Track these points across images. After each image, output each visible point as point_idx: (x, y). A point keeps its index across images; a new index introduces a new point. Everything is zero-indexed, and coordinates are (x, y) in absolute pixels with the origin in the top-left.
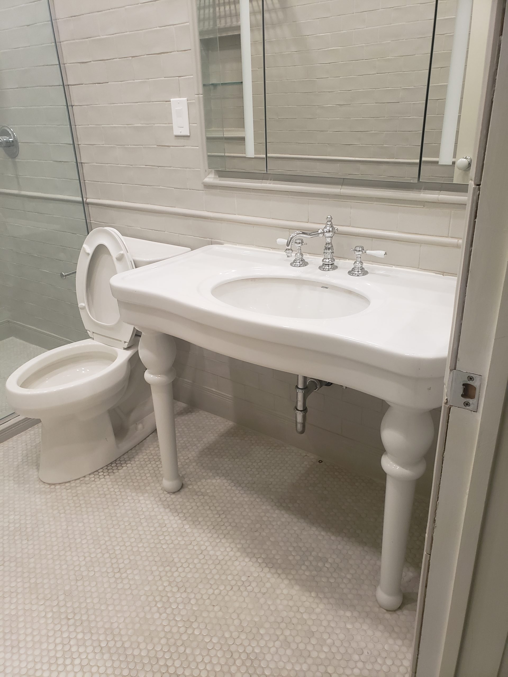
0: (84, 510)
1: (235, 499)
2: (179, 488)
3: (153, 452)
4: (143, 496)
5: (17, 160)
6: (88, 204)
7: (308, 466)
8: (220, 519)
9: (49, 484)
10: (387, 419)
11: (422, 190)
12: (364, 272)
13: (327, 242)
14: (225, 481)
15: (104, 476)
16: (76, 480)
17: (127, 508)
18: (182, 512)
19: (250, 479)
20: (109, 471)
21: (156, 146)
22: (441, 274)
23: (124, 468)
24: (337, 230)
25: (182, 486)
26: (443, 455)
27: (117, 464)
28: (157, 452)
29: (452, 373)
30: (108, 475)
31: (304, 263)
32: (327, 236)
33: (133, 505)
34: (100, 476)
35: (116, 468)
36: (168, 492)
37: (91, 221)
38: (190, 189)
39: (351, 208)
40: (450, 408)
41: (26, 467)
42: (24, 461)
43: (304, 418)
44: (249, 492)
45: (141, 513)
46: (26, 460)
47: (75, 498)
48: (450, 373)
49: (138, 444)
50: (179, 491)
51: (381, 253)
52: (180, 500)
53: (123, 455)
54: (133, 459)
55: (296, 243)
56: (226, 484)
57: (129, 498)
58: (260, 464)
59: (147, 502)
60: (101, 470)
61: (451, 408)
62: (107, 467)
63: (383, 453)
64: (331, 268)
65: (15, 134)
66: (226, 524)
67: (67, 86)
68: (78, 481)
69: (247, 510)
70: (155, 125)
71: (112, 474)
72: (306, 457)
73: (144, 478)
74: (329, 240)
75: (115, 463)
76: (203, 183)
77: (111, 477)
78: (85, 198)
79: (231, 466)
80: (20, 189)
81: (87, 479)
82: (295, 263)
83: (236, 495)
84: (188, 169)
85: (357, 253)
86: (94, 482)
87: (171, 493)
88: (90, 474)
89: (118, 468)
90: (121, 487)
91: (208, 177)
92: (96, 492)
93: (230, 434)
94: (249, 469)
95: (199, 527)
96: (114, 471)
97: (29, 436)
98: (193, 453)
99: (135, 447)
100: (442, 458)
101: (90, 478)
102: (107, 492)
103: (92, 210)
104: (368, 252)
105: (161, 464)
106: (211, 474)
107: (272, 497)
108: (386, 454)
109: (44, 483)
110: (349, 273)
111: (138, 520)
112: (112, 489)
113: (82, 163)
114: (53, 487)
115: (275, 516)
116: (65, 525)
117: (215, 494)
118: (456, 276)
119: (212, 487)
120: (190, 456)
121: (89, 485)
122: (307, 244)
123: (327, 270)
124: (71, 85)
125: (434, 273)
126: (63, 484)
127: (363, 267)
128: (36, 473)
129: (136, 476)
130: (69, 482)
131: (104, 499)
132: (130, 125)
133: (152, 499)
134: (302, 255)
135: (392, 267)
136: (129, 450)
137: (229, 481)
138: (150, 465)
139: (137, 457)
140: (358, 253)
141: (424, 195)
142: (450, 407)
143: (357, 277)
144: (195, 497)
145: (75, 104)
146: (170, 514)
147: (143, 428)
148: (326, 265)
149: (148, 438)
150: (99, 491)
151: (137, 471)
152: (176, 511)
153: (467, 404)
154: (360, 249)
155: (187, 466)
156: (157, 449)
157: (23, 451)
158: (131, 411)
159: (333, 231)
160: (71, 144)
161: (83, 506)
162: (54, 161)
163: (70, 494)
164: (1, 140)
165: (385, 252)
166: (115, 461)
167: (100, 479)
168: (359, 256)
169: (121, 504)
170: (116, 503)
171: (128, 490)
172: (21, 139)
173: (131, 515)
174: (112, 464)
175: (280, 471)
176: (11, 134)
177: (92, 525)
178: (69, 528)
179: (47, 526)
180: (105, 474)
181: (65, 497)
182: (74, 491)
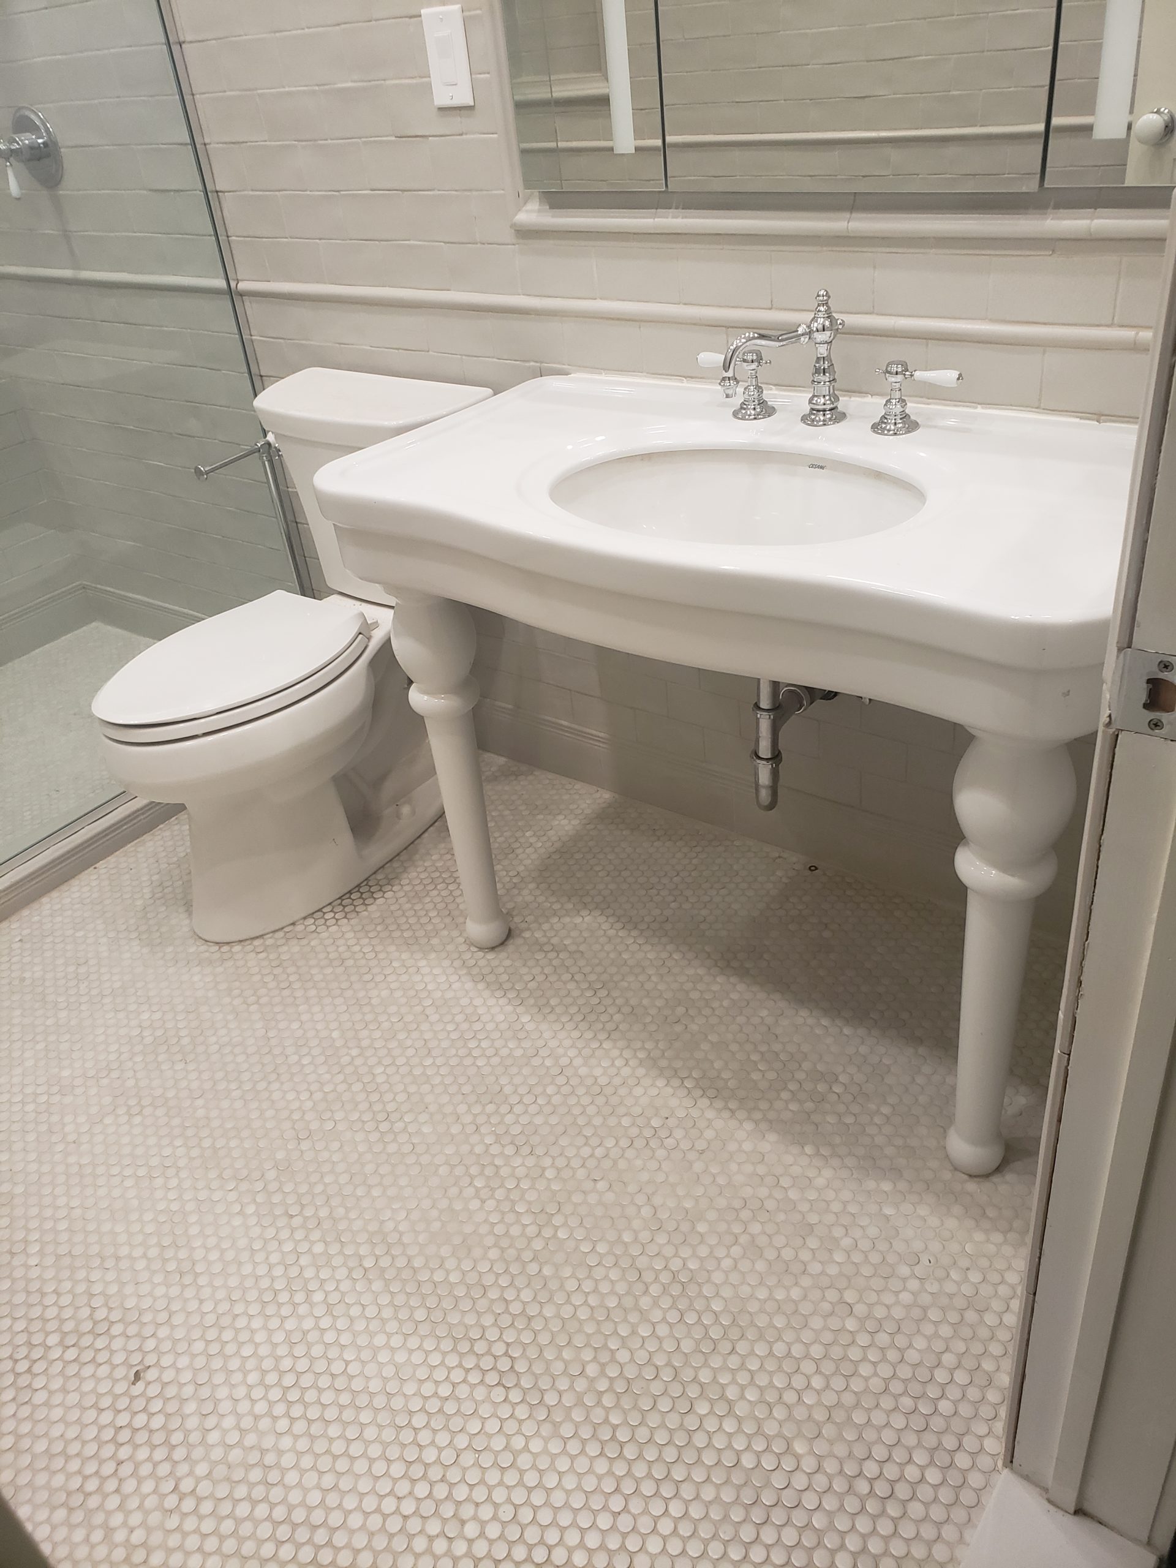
0: (299, 994)
1: (625, 956)
2: (504, 938)
3: (439, 864)
4: (426, 959)
5: (61, 192)
6: (241, 294)
7: (784, 880)
8: (595, 1001)
9: (217, 943)
10: (969, 766)
11: (1049, 211)
12: (910, 425)
13: (819, 356)
14: (602, 919)
15: (337, 920)
16: (274, 932)
17: (393, 985)
18: (512, 988)
19: (657, 912)
20: (347, 909)
21: (392, 138)
22: (1093, 420)
23: (380, 901)
24: (843, 322)
25: (509, 935)
26: (1100, 839)
27: (362, 893)
28: (449, 863)
29: (1122, 656)
30: (345, 917)
31: (765, 410)
32: (818, 340)
33: (404, 978)
34: (326, 920)
35: (361, 901)
36: (480, 948)
37: (253, 338)
38: (484, 244)
39: (875, 267)
40: (1117, 735)
41: (162, 909)
42: (157, 896)
43: (775, 774)
44: (656, 940)
45: (424, 995)
46: (161, 895)
47: (277, 971)
48: (1118, 657)
49: (405, 849)
50: (502, 944)
51: (948, 376)
52: (508, 963)
53: (375, 873)
54: (397, 882)
55: (745, 361)
56: (605, 926)
57: (395, 964)
58: (676, 879)
59: (436, 971)
60: (329, 908)
61: (1120, 736)
62: (342, 901)
63: (959, 844)
64: (830, 419)
65: (48, 125)
66: (611, 1010)
68: (281, 934)
69: (654, 979)
70: (388, 82)
71: (353, 915)
72: (778, 861)
73: (424, 920)
74: (823, 350)
75: (359, 891)
76: (513, 226)
77: (353, 922)
78: (233, 280)
79: (612, 886)
80: (76, 266)
81: (299, 928)
82: (744, 411)
83: (628, 947)
84: (475, 193)
85: (892, 379)
86: (315, 935)
87: (487, 949)
88: (305, 918)
89: (366, 902)
90: (375, 942)
91: (524, 209)
92: (322, 956)
93: (606, 816)
94: (654, 892)
95: (552, 1017)
96: (357, 909)
97: (161, 843)
98: (528, 862)
99: (398, 854)
100: (1098, 846)
101: (306, 926)
102: (346, 955)
103: (252, 310)
104: (917, 374)
105: (461, 890)
106: (570, 906)
107: (707, 948)
108: (967, 844)
109: (206, 941)
110: (875, 428)
111: (419, 1009)
112: (357, 948)
113: (217, 192)
114: (225, 948)
115: (716, 988)
116: (263, 1028)
117: (582, 948)
118: (1136, 423)
119: (574, 934)
120: (521, 868)
121: (304, 942)
122: (770, 363)
123: (821, 423)
125: (1077, 417)
126: (249, 942)
127: (907, 411)
128: (187, 922)
129: (407, 918)
130: (261, 936)
131: (340, 970)
132: (328, 87)
133: (446, 963)
134: (759, 389)
135: (976, 408)
136: (387, 863)
137: (611, 920)
138: (435, 893)
139: (405, 875)
140: (893, 380)
141: (1052, 221)
142: (1116, 733)
143: (891, 437)
144: (539, 956)
145: (188, 38)
146: (486, 994)
147: (414, 813)
148: (818, 411)
149: (426, 835)
150: (328, 953)
151: (408, 906)
152: (501, 987)
153: (1156, 725)
154: (900, 370)
155: (516, 891)
156: (449, 856)
157: (151, 876)
158: (382, 778)
159: (834, 327)
160: (186, 144)
161: (296, 985)
162: (150, 190)
163: (266, 963)
164: (18, 144)
165: (959, 373)
166: (357, 886)
167: (328, 927)
168: (898, 385)
169: (379, 978)
170: (368, 977)
171: (392, 948)
172: (66, 139)
173: (403, 1000)
174: (351, 894)
175: (723, 892)
176: (42, 127)
177: (320, 1026)
178: (271, 1034)
179: (224, 1031)
180: (338, 916)
181: (255, 970)
182: (272, 957)
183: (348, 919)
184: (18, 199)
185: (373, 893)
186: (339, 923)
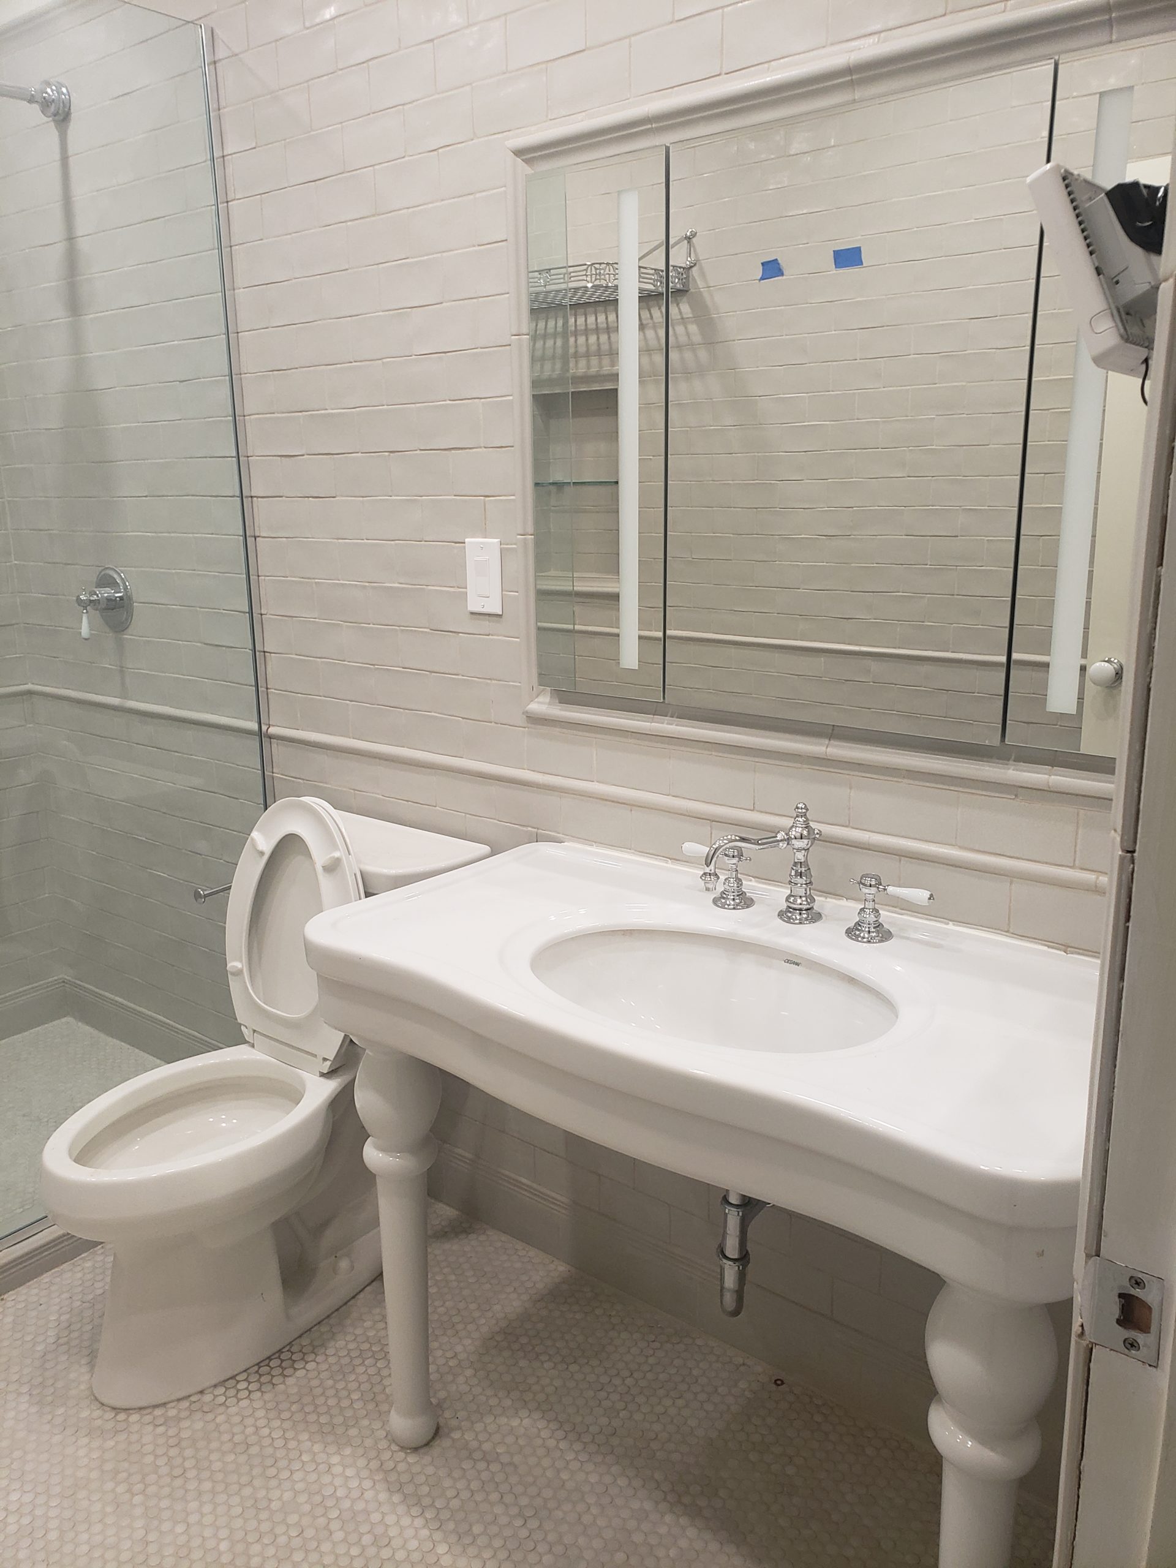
0: (192, 1485)
1: (564, 1476)
2: (430, 1438)
3: (371, 1333)
4: (340, 1454)
5: (126, 637)
6: (270, 737)
7: (748, 1394)
8: (524, 1533)
9: (114, 1409)
10: (942, 1312)
11: (1011, 762)
12: (883, 934)
13: (796, 861)
14: (541, 1424)
15: (250, 1392)
16: (179, 1400)
17: (300, 1486)
18: (432, 1505)
19: (604, 1421)
20: (263, 1379)
21: (428, 630)
22: (1060, 950)
23: (300, 1373)
24: (820, 833)
25: (437, 1432)
27: (282, 1361)
28: (382, 1333)
29: (1090, 1262)
30: (259, 1390)
31: (745, 901)
32: (796, 847)
33: (313, 1477)
35: (280, 1371)
36: (402, 1447)
37: (273, 776)
38: (499, 724)
39: (851, 788)
40: (1092, 1349)
41: (64, 1358)
42: (61, 1341)
43: (742, 1278)
44: (599, 1459)
45: (330, 1503)
46: (66, 1339)
47: (173, 1452)
48: (1086, 1262)
49: (337, 1310)
50: (427, 1444)
51: (920, 895)
52: (430, 1470)
53: (300, 1336)
54: (322, 1350)
55: (726, 855)
56: (545, 1434)
57: (305, 1458)
58: (629, 1381)
59: (350, 1472)
60: (244, 1376)
61: (1094, 1350)
62: (259, 1368)
63: (932, 1400)
64: (806, 919)
65: (127, 584)
66: (541, 1548)
67: (250, 499)
68: (185, 1404)
69: (594, 1510)
70: (429, 587)
71: (269, 1387)
72: (742, 1369)
73: (345, 1403)
74: (800, 856)
75: (279, 1357)
76: (525, 713)
77: (267, 1396)
78: (266, 725)
79: (557, 1383)
80: (124, 696)
81: (208, 1398)
82: (723, 901)
83: (568, 1464)
84: (493, 682)
85: (865, 890)
86: (222, 1409)
87: (410, 1449)
88: (215, 1386)
89: (285, 1373)
90: (287, 1425)
91: (536, 700)
92: (225, 1438)
93: (559, 1294)
94: (603, 1394)
95: (472, 1551)
96: (274, 1381)
97: (79, 1276)
98: (467, 1342)
99: (328, 1316)
100: (1078, 1473)
101: (215, 1396)
102: (253, 1439)
103: (278, 751)
104: (890, 889)
105: (390, 1369)
106: (508, 1402)
107: (658, 1476)
109: (103, 1404)
110: (849, 932)
111: (322, 1521)
112: (266, 1431)
113: (264, 652)
114: (122, 1416)
115: (663, 1530)
116: (142, 1527)
117: (517, 1459)
118: (1098, 958)
119: (510, 1440)
120: (459, 1348)
121: (210, 1416)
122: (750, 860)
123: (798, 921)
124: (255, 497)
125: (1046, 945)
126: (149, 1410)
127: (880, 921)
128: (86, 1377)
129: (327, 1398)
130: (164, 1404)
131: (242, 1459)
132: (375, 584)
133: (361, 1462)
134: (739, 881)
135: (948, 924)
136: (315, 1326)
137: (553, 1426)
138: (361, 1369)
139: (332, 1343)
140: (867, 891)
141: (1014, 772)
142: (1090, 1346)
143: (865, 944)
144: (466, 1465)
145: (262, 535)
146: (402, 1509)
147: (352, 1268)
148: (795, 909)
149: (361, 1295)
150: (233, 1435)
151: (330, 1382)
152: (418, 1503)
153: (1132, 1345)
154: (873, 883)
155: (450, 1378)
156: (381, 1325)
157: (60, 1315)
158: (324, 1225)
159: (811, 835)
160: (244, 612)
161: (191, 1474)
162: (205, 644)
163: (161, 1441)
164: (98, 596)
165: (930, 893)
166: (277, 1352)
167: (239, 1400)
168: (871, 897)
169: (285, 1474)
170: (272, 1472)
171: (305, 1436)
172: (141, 594)
173: (307, 1507)
174: (271, 1360)
175: (680, 1402)
176: (121, 584)
177: (208, 1533)
178: (151, 1537)
179: (98, 1528)
180: (252, 1387)
181: (149, 1448)
182: (171, 1432)
183: (262, 1392)
184: (86, 639)
185: (294, 1361)
186: (252, 1396)
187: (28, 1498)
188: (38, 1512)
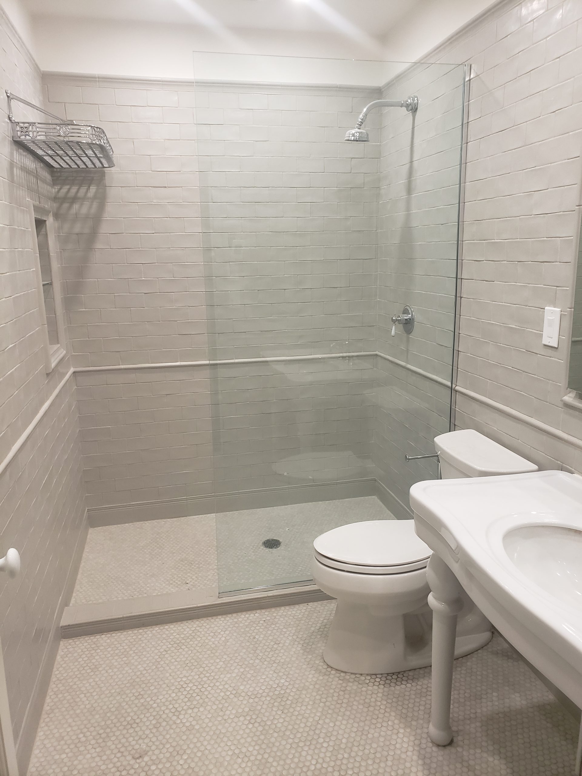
0: (343, 710)
2: (446, 744)
4: (405, 730)
5: (410, 336)
6: (456, 391)
9: (328, 665)
15: (380, 684)
16: (352, 673)
17: (382, 734)
20: (387, 681)
21: (525, 351)
23: (403, 686)
27: (398, 677)
33: (389, 733)
37: (455, 409)
38: (550, 403)
41: (319, 637)
42: (321, 630)
45: (392, 747)
47: (342, 693)
50: (444, 746)
53: (410, 670)
54: (416, 681)
56: (503, 772)
57: (390, 723)
59: (405, 739)
60: (380, 676)
62: (387, 676)
65: (413, 313)
67: (460, 279)
68: (353, 676)
70: (528, 329)
71: (388, 686)
73: (416, 709)
75: (397, 675)
76: (562, 401)
77: (385, 689)
78: (455, 385)
79: (521, 752)
80: (407, 362)
81: (363, 678)
84: (551, 382)
86: (366, 685)
88: (368, 675)
90: (389, 705)
91: (568, 395)
93: (543, 709)
98: (485, 710)
101: (366, 679)
102: (373, 704)
109: (325, 661)
111: (385, 753)
112: (379, 703)
113: (458, 351)
114: (329, 669)
116: (319, 716)
121: (360, 686)
124: (463, 279)
126: (340, 672)
128: (323, 648)
129: (409, 702)
130: (345, 672)
131: (366, 710)
132: (505, 325)
133: (412, 738)
139: (422, 680)
144: (459, 765)
145: (464, 297)
150: (366, 698)
151: (414, 697)
152: (429, 769)
155: (468, 722)
157: (324, 619)
161: (344, 705)
162: (436, 344)
163: (339, 686)
164: (401, 318)
166: (398, 673)
167: (374, 685)
169: (379, 725)
170: (374, 721)
171: (393, 714)
173: (382, 744)
174: (394, 675)
176: (411, 313)
177: (341, 732)
178: (321, 722)
179: (304, 708)
180: (382, 682)
181: (334, 687)
182: (344, 685)
183: (384, 686)
184: (393, 336)
185: (403, 680)
186: (379, 686)
187: (287, 684)
188: (288, 691)
